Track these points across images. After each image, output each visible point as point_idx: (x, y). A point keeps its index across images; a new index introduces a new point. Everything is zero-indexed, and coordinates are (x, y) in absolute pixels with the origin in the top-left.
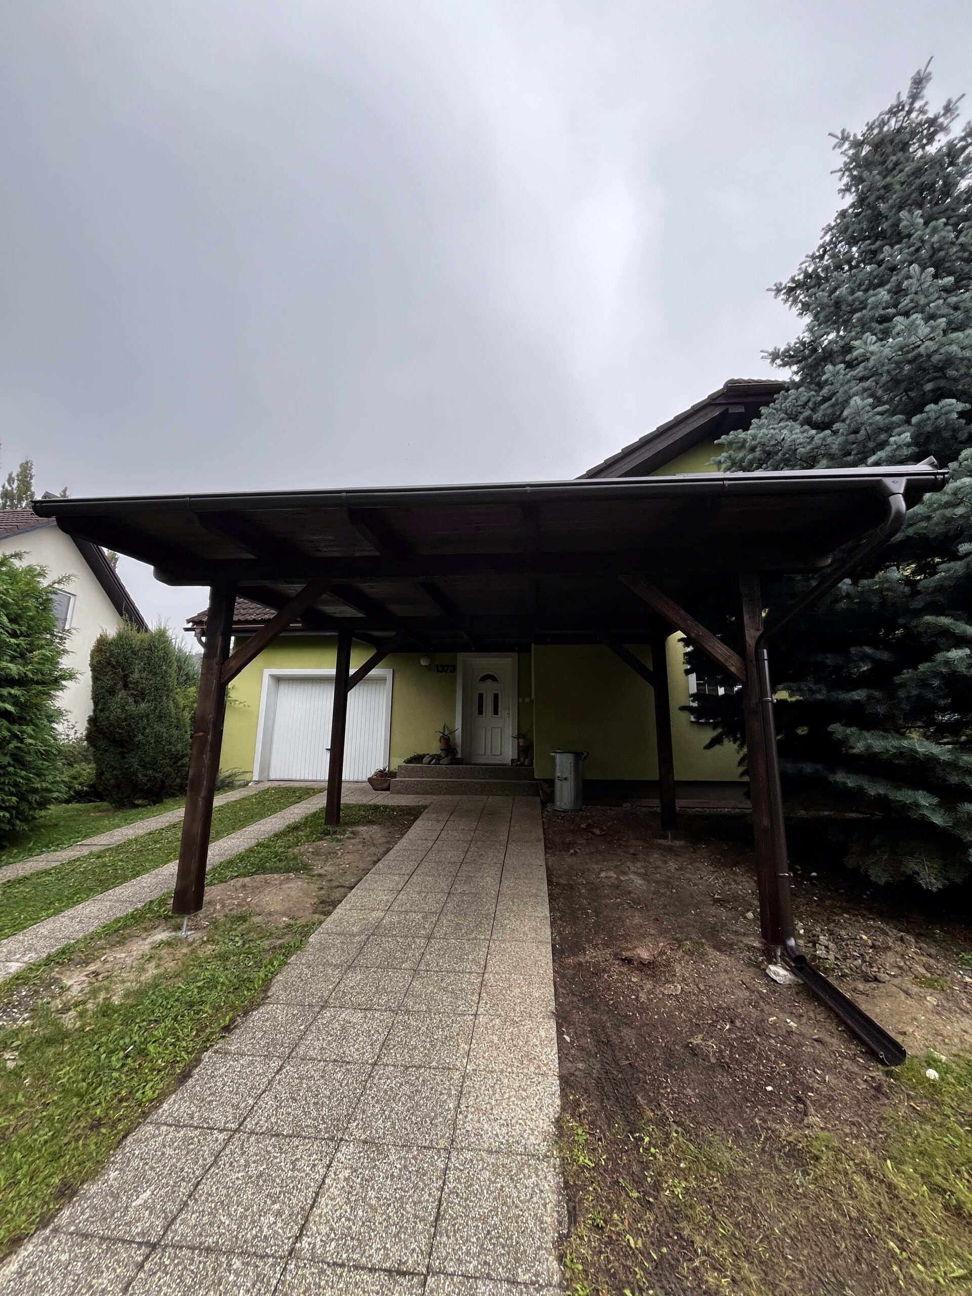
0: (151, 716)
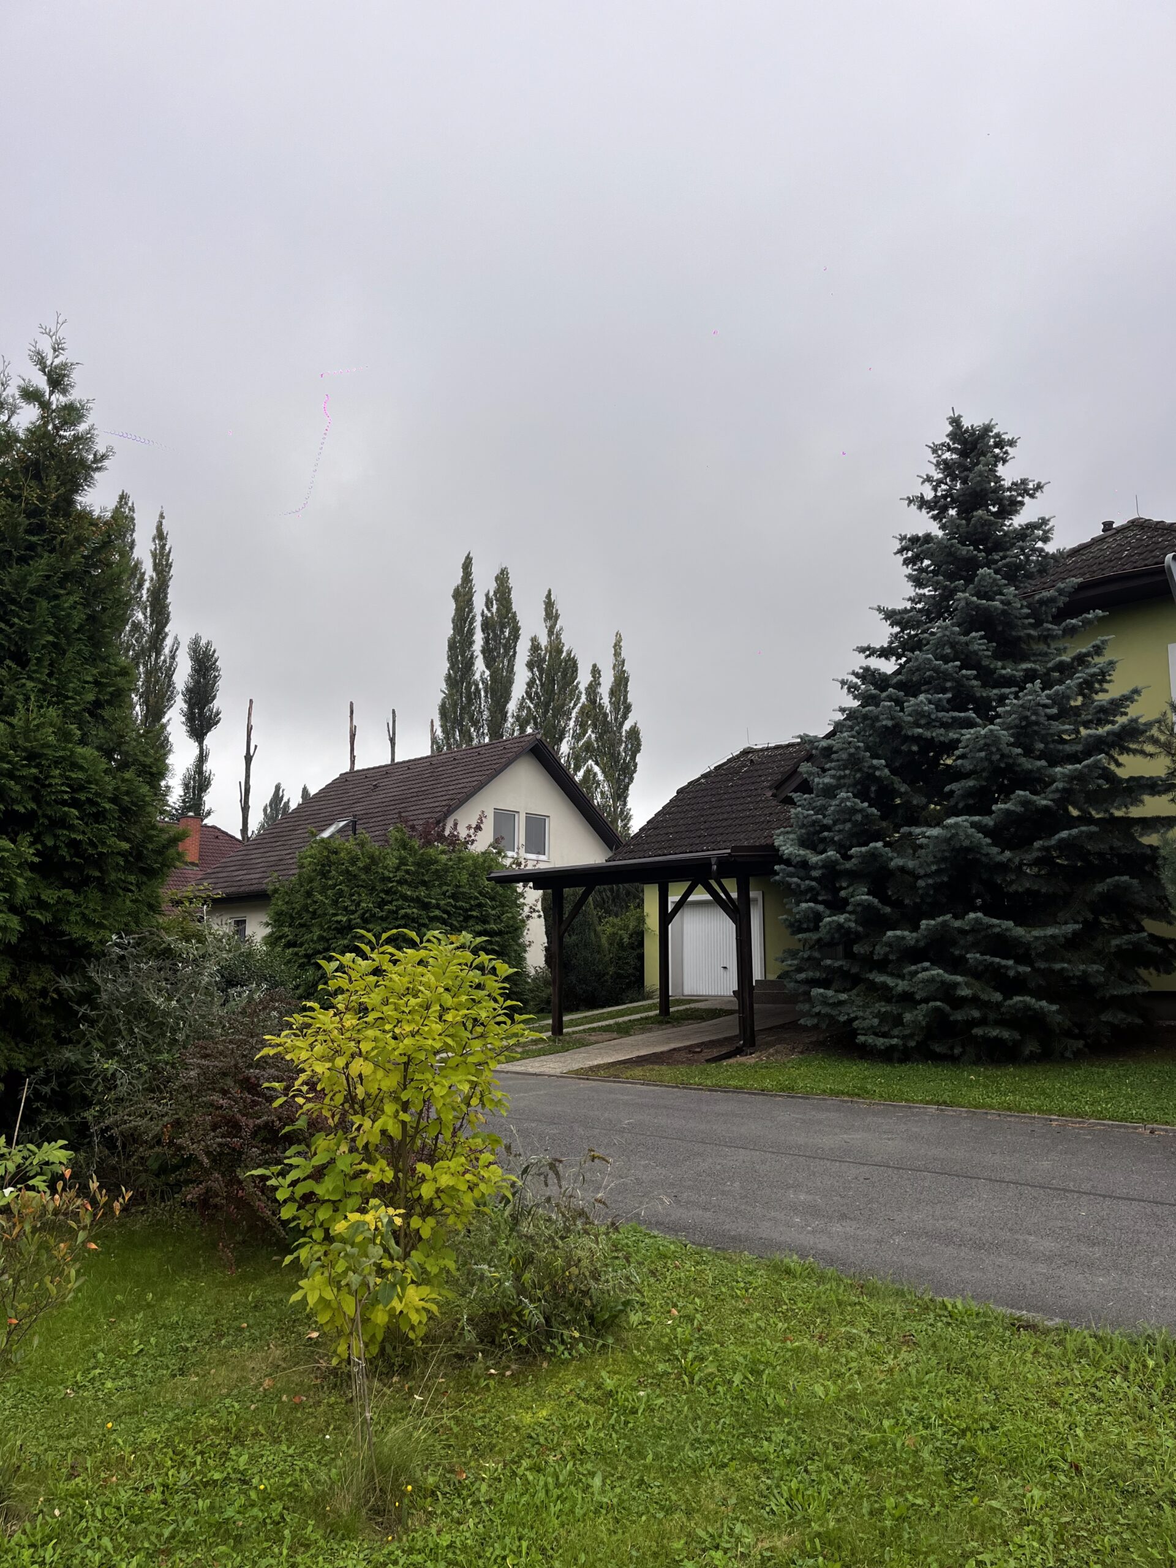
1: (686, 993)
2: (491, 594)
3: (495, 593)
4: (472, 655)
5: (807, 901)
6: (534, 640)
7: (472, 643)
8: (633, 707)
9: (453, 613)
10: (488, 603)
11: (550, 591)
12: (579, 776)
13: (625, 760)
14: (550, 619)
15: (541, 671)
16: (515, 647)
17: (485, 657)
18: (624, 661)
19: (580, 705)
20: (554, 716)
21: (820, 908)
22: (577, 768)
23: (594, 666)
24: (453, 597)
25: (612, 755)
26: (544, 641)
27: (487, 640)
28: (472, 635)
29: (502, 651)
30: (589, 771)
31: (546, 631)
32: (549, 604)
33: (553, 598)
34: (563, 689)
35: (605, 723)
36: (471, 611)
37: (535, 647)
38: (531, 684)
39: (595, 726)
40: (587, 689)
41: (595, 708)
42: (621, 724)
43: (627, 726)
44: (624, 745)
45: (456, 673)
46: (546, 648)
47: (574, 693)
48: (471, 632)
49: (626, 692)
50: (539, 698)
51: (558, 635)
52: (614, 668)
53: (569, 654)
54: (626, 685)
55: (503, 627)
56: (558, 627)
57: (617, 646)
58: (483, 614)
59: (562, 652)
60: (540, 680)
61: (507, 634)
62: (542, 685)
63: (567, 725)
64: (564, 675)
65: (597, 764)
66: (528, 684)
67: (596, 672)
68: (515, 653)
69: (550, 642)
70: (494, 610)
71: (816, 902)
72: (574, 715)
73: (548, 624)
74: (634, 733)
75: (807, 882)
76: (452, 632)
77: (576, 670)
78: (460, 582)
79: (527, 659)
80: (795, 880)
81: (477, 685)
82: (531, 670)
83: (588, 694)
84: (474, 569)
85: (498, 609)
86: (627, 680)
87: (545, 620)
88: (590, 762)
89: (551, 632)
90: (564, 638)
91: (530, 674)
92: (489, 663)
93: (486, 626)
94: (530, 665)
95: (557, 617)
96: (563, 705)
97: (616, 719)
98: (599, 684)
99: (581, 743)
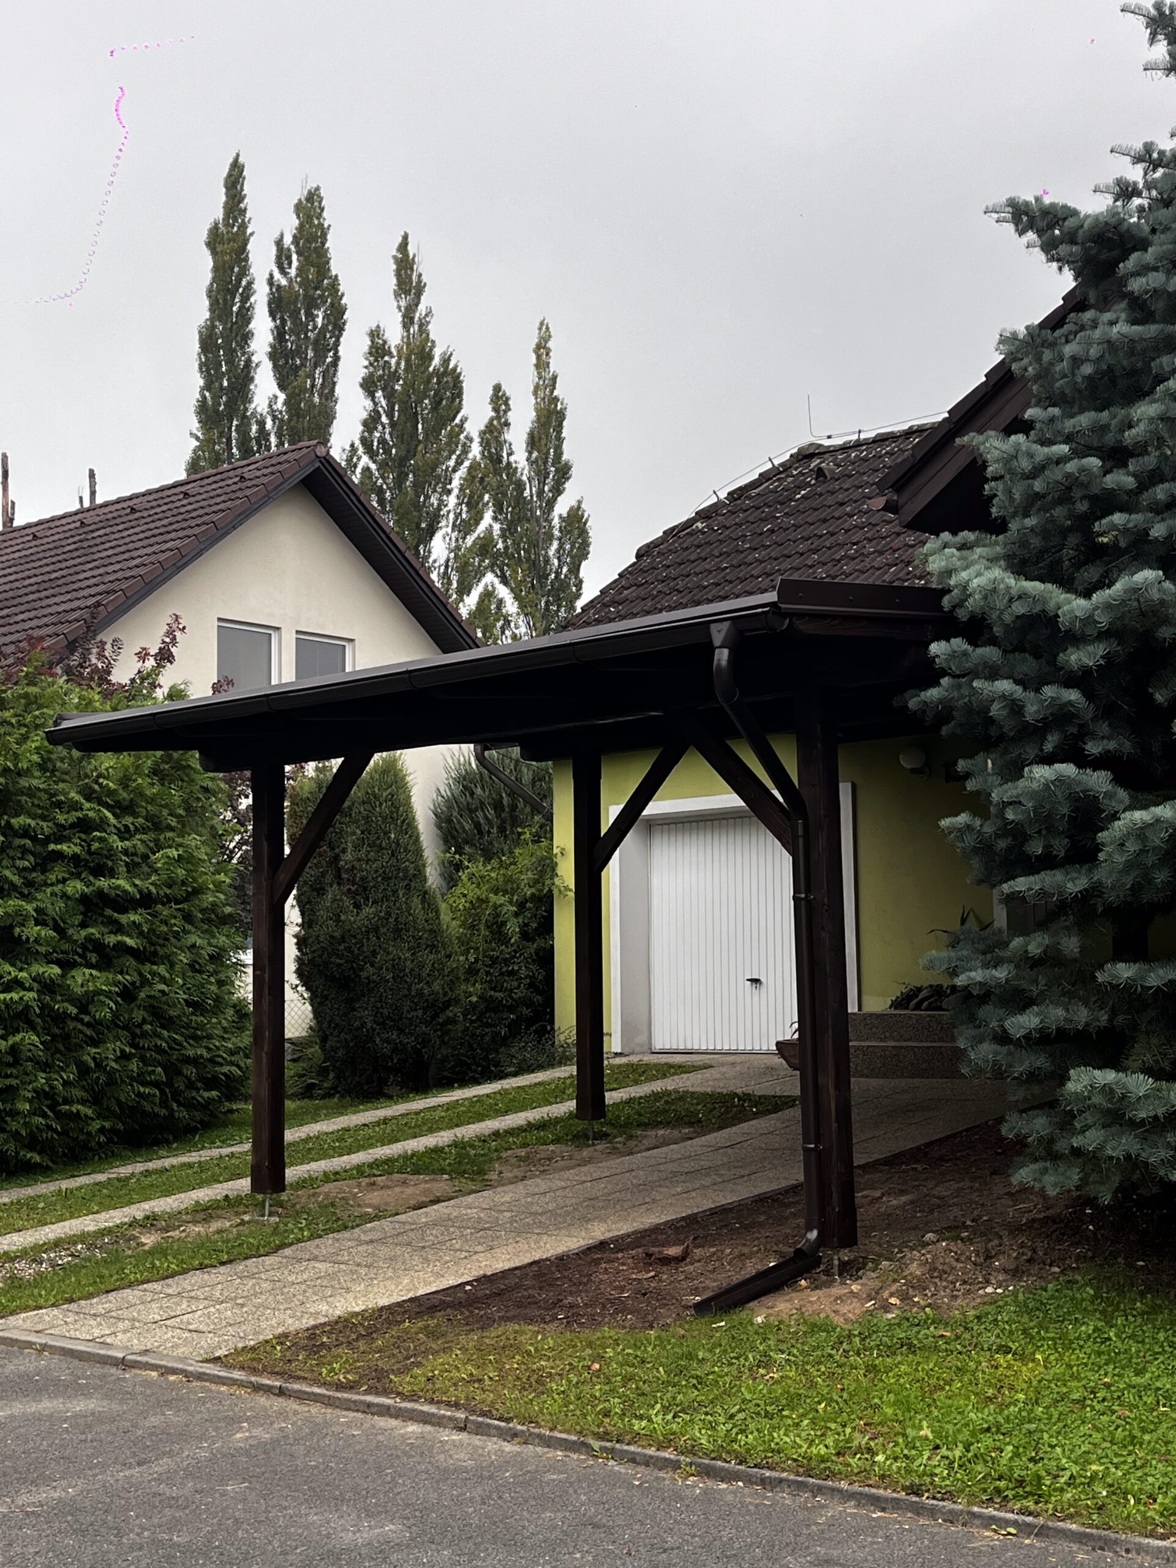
0: (383, 930)
1: (658, 1045)
2: (288, 240)
3: (296, 240)
4: (248, 361)
5: (1048, 760)
6: (375, 334)
7: (247, 337)
8: (574, 471)
9: (208, 276)
10: (282, 258)
11: (405, 237)
12: (468, 605)
13: (558, 574)
14: (407, 292)
15: (390, 395)
16: (337, 344)
17: (276, 367)
18: (554, 379)
19: (467, 464)
20: (418, 487)
21: (1099, 781)
22: (464, 589)
23: (497, 388)
24: (209, 244)
25: (534, 564)
26: (394, 336)
27: (280, 334)
28: (248, 321)
29: (310, 354)
30: (488, 595)
31: (399, 317)
32: (404, 265)
33: (412, 251)
34: (433, 432)
35: (519, 499)
36: (244, 271)
37: (378, 350)
38: (371, 423)
39: (499, 508)
40: (482, 434)
41: (497, 472)
42: (551, 504)
43: (562, 507)
44: (555, 545)
45: (216, 398)
46: (399, 349)
47: (455, 440)
48: (245, 315)
49: (560, 440)
50: (387, 451)
51: (423, 326)
52: (535, 393)
53: (446, 360)
54: (560, 426)
55: (311, 305)
56: (422, 309)
57: (542, 349)
58: (271, 281)
59: (430, 358)
60: (390, 415)
61: (319, 321)
62: (393, 424)
63: (442, 503)
64: (436, 404)
65: (504, 581)
66: (365, 423)
67: (499, 400)
68: (336, 359)
69: (407, 339)
70: (293, 272)
71: (1082, 761)
72: (456, 483)
73: (403, 303)
74: (576, 522)
75: (1049, 691)
76: (207, 315)
77: (460, 395)
78: (220, 214)
79: (363, 373)
80: (1004, 686)
81: (262, 424)
82: (371, 395)
83: (485, 444)
84: (248, 187)
85: (299, 269)
86: (561, 416)
87: (397, 295)
88: (490, 578)
89: (408, 320)
90: (434, 331)
91: (368, 404)
92: (284, 377)
93: (278, 304)
94: (369, 386)
95: (420, 289)
96: (436, 464)
97: (540, 493)
98: (507, 424)
99: (470, 540)
